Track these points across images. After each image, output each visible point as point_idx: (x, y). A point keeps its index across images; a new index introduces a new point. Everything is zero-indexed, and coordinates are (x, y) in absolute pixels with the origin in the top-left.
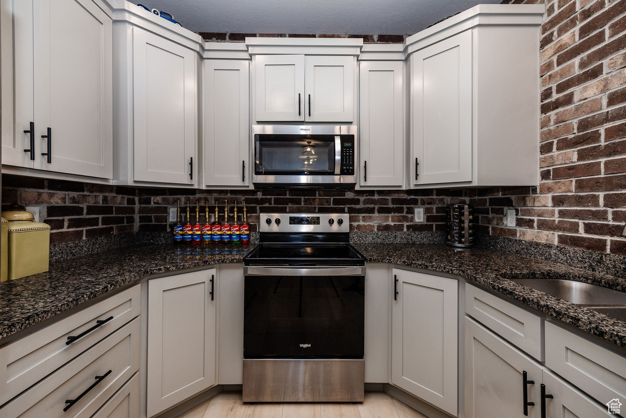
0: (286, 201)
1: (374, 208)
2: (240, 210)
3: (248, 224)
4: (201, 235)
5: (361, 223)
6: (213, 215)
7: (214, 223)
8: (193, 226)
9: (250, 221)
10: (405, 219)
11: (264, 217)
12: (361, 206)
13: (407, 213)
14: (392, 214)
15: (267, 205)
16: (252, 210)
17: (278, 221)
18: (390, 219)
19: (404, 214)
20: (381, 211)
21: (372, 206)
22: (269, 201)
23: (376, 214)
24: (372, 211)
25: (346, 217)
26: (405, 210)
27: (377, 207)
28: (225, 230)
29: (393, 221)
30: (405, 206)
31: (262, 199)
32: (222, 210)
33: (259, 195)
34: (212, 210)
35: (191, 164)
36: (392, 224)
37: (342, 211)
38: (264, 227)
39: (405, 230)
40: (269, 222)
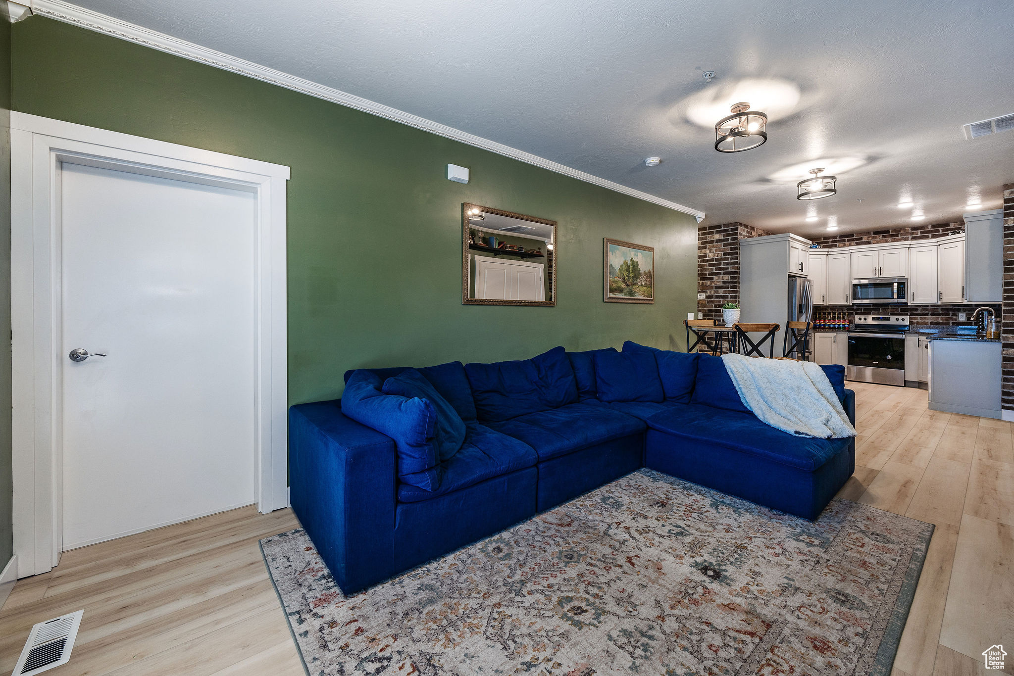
0: (871, 310)
1: (928, 313)
2: (844, 314)
3: (849, 320)
4: (824, 325)
5: (919, 321)
6: (829, 316)
7: (830, 320)
8: (820, 320)
9: (849, 319)
10: (952, 319)
11: (857, 317)
12: (919, 312)
13: (952, 316)
14: (941, 316)
15: (860, 311)
16: (852, 314)
17: (865, 319)
18: (940, 319)
19: (950, 316)
20: (932, 315)
21: (927, 312)
22: (861, 310)
23: (930, 317)
24: (927, 314)
25: (907, 318)
26: (951, 314)
27: (930, 312)
28: (837, 322)
29: (941, 320)
30: (951, 312)
31: (856, 309)
32: (834, 314)
33: (855, 307)
34: (829, 314)
35: (824, 297)
36: (941, 321)
37: (906, 314)
38: (857, 321)
39: (951, 325)
40: (860, 319)
